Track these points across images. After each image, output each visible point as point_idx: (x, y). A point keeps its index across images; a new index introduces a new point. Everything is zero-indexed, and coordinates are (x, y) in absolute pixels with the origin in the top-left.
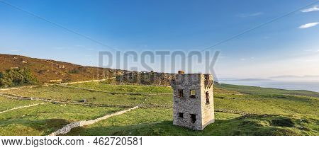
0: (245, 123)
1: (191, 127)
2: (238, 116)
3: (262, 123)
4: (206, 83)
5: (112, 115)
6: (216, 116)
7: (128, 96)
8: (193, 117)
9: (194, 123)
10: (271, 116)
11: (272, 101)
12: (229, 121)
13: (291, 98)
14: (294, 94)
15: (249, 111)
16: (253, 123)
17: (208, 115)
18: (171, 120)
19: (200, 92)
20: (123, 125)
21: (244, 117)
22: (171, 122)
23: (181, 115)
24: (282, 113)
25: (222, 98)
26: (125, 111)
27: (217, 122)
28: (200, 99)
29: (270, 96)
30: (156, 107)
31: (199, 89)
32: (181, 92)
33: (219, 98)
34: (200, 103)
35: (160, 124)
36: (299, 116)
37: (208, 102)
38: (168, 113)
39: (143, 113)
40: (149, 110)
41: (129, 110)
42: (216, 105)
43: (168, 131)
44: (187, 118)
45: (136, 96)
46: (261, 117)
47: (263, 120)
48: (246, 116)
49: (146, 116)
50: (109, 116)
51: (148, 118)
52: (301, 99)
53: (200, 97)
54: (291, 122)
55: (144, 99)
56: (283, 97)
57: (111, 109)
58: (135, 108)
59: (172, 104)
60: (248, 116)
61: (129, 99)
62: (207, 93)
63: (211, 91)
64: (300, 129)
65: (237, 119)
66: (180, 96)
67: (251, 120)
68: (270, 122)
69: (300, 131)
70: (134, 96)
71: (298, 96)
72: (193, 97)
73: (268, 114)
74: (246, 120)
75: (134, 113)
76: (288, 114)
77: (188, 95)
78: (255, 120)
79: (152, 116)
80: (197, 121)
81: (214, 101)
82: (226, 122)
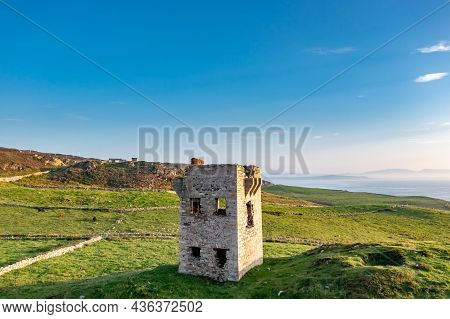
0: (320, 262)
1: (216, 276)
2: (308, 248)
3: (351, 260)
4: (247, 183)
5: (39, 258)
6: (265, 250)
7: (78, 215)
8: (222, 256)
9: (221, 267)
10: (366, 246)
11: (368, 217)
12: (290, 260)
13: (400, 212)
14: (405, 203)
15: (327, 237)
16: (334, 261)
17: (249, 250)
18: (173, 263)
19: (235, 203)
20: (65, 280)
21: (319, 251)
22: (176, 268)
23: (196, 252)
24: (384, 239)
25: (278, 214)
26: (71, 249)
27: (269, 262)
28: (235, 218)
29: (365, 209)
30: (143, 237)
31: (234, 196)
32: (196, 204)
33: (272, 213)
34: (234, 226)
35: (150, 272)
36: (412, 245)
37: (250, 223)
38: (168, 249)
39: (112, 251)
40: (126, 243)
41: (81, 245)
42: (266, 227)
43: (166, 288)
44: (208, 257)
45: (98, 215)
46: (348, 249)
47: (352, 254)
48: (322, 248)
49: (120, 257)
50: (30, 261)
51: (124, 262)
52: (416, 214)
53: (236, 213)
54: (401, 257)
55: (114, 221)
56: (388, 210)
57: (38, 244)
58: (93, 240)
59: (178, 228)
60: (326, 248)
61: (79, 221)
62: (249, 206)
63: (256, 199)
64: (414, 267)
65: (305, 254)
66: (195, 211)
67: (330, 255)
68: (364, 258)
69: (413, 271)
70: (92, 214)
71: (412, 207)
72: (221, 213)
73: (363, 242)
74: (322, 255)
75: (91, 251)
76: (394, 242)
77: (210, 209)
78: (339, 256)
79: (133, 257)
80: (229, 262)
81: (263, 221)
82: (284, 261)
